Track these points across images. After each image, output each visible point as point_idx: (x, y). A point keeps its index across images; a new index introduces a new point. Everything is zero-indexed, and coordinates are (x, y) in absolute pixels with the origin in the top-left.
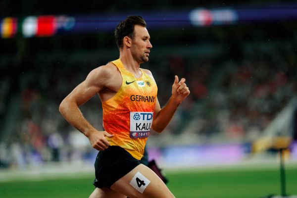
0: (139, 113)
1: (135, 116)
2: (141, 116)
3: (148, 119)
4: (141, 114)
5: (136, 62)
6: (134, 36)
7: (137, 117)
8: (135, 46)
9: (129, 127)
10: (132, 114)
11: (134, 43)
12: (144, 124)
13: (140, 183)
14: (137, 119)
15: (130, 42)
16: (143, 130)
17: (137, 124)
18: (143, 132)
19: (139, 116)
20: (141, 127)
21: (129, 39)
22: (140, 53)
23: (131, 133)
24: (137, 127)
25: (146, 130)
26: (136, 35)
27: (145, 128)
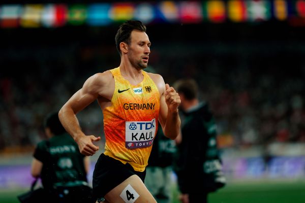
0: (136, 122)
1: (131, 125)
2: (139, 126)
3: (147, 129)
4: (138, 123)
5: (134, 68)
6: (130, 42)
7: (133, 127)
8: (131, 51)
9: (125, 137)
10: (128, 124)
11: (130, 49)
12: (143, 134)
13: (129, 196)
14: (133, 129)
15: (126, 48)
16: (142, 140)
17: (133, 134)
18: (142, 142)
19: (135, 125)
20: (138, 137)
21: (125, 44)
22: (137, 59)
23: (127, 143)
24: (133, 137)
25: (146, 140)
26: (132, 40)
27: (144, 138)
